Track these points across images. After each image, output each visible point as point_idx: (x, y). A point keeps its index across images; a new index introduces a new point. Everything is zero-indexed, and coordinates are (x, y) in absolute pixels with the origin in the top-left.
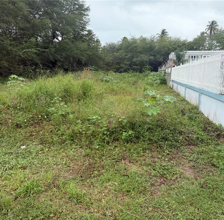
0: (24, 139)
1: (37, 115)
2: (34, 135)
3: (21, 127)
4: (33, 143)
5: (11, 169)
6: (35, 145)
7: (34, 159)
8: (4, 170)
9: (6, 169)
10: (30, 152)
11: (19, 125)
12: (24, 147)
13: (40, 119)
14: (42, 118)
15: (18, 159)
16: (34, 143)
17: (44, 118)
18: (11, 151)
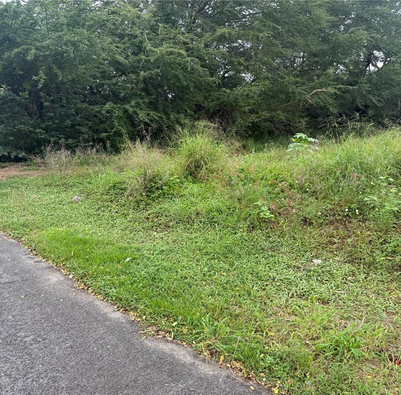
0: (318, 247)
1: (341, 206)
2: (335, 243)
3: (311, 224)
4: (334, 258)
5: (301, 296)
6: (339, 261)
7: (339, 289)
8: (290, 296)
9: (293, 294)
10: (331, 274)
11: (308, 220)
12: (319, 261)
13: (345, 214)
14: (350, 213)
15: (311, 282)
16: (337, 258)
17: (354, 214)
18: (297, 264)
